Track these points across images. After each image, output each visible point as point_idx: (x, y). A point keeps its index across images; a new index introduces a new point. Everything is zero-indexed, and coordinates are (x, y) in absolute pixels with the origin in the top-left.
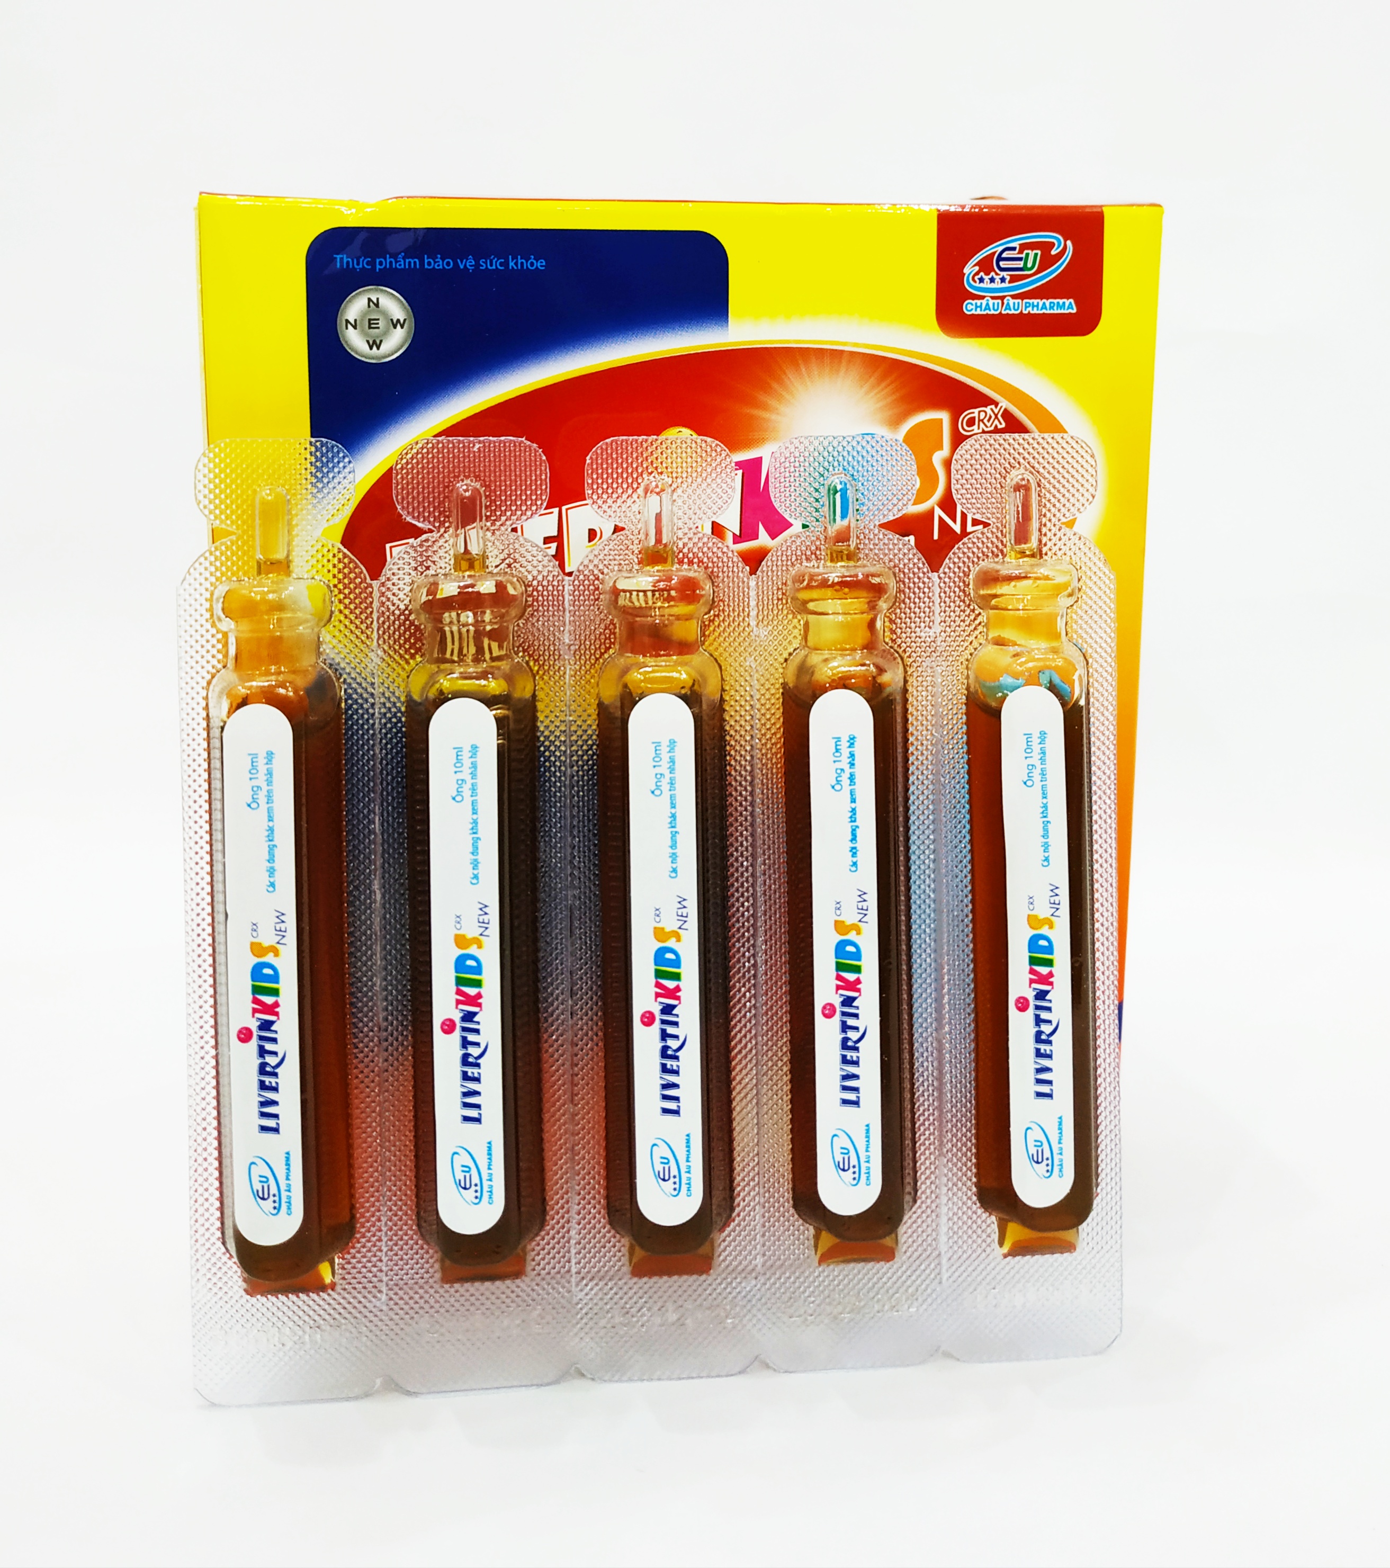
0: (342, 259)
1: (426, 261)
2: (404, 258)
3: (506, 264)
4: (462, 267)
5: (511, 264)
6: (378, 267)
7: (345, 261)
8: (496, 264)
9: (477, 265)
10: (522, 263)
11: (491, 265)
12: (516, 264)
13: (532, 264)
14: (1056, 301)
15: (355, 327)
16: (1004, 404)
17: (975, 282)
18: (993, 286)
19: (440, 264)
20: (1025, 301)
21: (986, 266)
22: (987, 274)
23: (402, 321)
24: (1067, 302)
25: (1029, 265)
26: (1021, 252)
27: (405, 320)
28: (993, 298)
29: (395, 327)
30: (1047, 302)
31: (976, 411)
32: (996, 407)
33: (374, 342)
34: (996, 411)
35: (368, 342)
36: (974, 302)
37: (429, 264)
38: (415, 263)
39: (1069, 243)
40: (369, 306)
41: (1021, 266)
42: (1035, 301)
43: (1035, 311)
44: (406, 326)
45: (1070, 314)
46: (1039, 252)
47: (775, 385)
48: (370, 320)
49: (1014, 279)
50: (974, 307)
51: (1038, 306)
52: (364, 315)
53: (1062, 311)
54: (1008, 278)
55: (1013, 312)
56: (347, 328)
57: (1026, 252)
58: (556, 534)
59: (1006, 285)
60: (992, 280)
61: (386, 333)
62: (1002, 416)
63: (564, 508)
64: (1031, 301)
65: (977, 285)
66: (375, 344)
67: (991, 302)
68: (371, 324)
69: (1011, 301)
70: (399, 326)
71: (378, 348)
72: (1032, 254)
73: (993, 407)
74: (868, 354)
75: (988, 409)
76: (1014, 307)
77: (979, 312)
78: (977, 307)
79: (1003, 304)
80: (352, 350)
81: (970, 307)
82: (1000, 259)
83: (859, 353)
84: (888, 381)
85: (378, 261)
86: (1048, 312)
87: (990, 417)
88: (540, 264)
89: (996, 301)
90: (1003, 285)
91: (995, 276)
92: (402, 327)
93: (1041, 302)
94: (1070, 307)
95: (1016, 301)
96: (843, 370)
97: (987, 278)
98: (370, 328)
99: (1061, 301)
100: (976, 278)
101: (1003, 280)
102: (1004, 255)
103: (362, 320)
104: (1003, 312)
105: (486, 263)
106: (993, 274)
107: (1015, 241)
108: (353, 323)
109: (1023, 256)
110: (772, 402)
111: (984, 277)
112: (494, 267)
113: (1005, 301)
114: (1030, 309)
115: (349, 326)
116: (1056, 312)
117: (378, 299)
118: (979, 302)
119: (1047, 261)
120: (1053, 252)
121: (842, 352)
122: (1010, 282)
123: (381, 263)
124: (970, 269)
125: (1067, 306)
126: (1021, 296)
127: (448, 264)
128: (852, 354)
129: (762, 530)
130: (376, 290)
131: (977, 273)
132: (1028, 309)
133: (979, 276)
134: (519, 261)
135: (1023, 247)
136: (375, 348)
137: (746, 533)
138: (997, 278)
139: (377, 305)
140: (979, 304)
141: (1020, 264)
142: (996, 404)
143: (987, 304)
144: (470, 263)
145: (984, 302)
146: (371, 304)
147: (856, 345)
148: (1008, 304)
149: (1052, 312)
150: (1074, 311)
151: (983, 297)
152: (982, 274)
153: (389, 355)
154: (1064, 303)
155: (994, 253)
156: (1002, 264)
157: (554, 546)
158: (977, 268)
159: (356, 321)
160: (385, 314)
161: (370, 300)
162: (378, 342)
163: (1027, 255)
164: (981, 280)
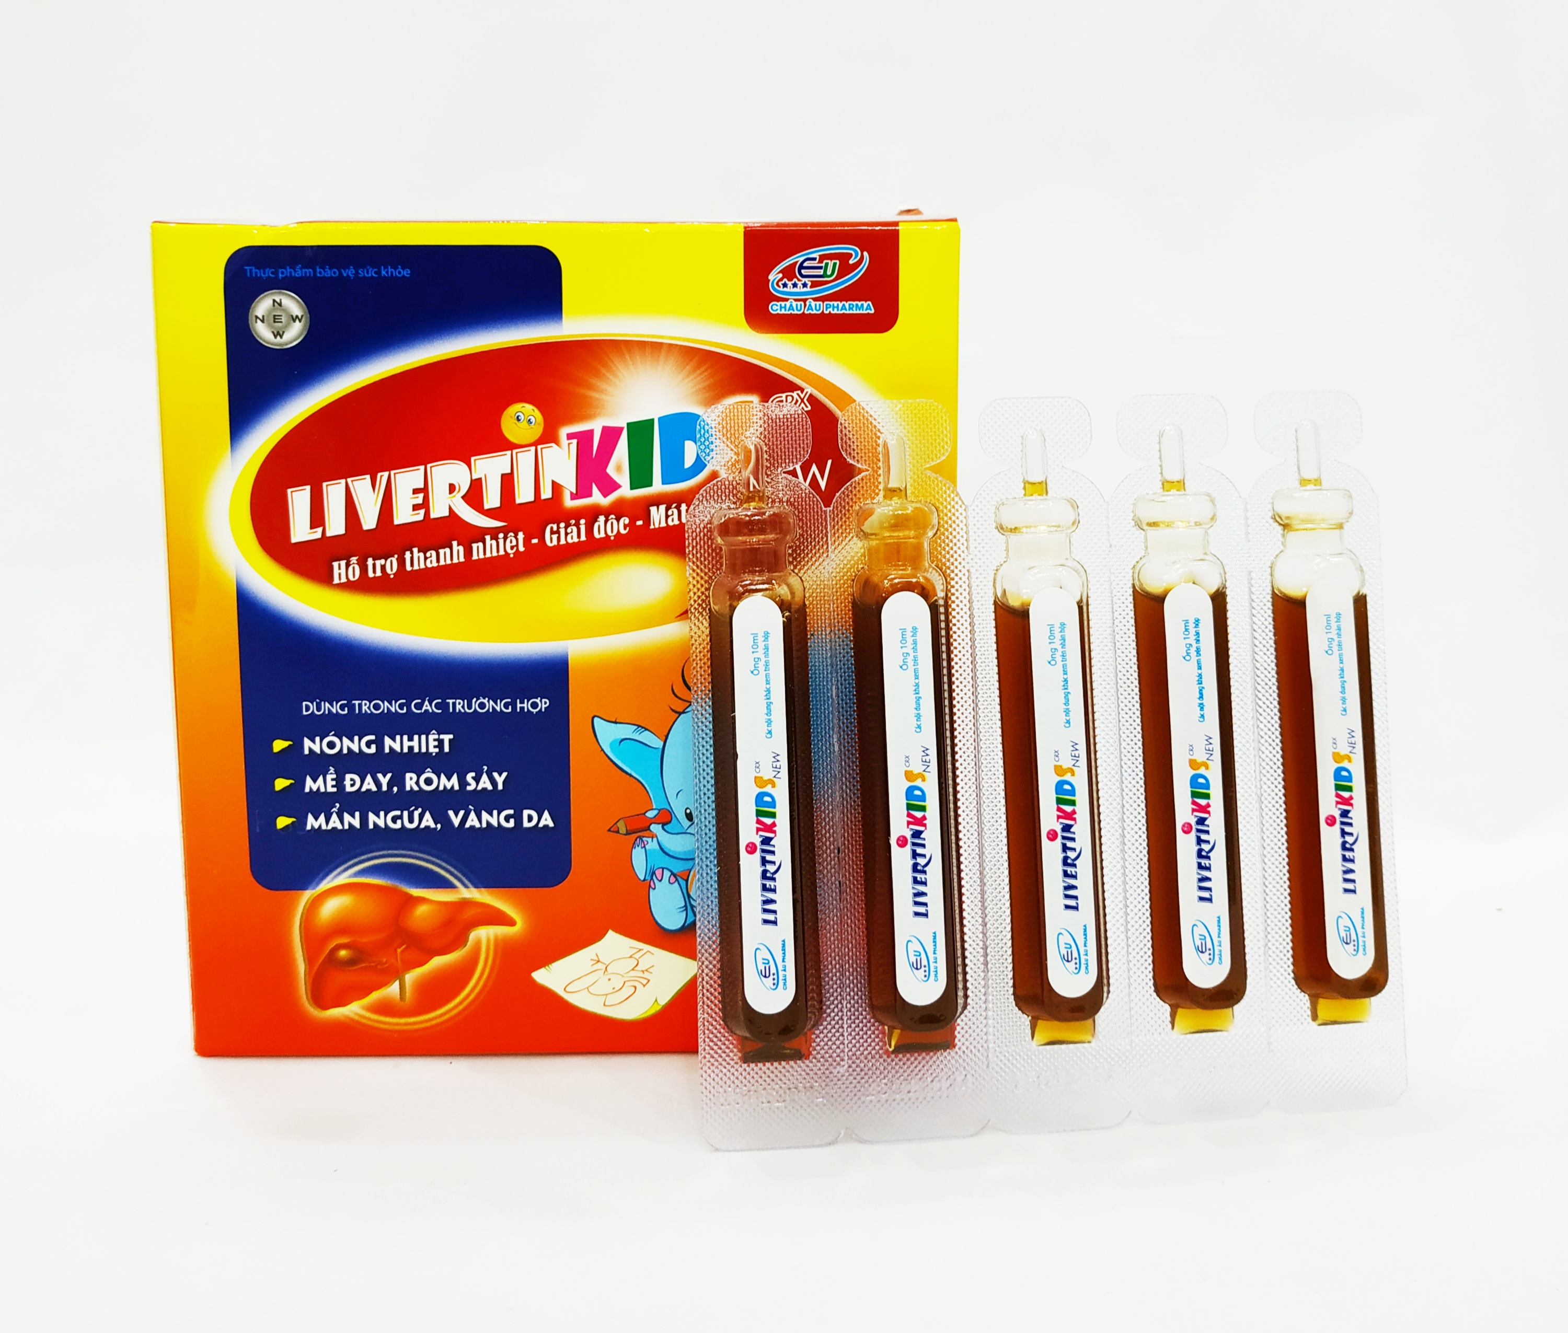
0: (251, 270)
1: (318, 270)
2: (301, 269)
3: (378, 273)
4: (345, 275)
5: (383, 273)
6: (280, 275)
7: (254, 270)
8: (371, 273)
9: (357, 273)
10: (392, 272)
11: (368, 273)
12: (387, 272)
13: (400, 273)
14: (854, 303)
15: (263, 321)
16: (809, 390)
17: (779, 287)
18: (795, 290)
19: (328, 273)
20: (825, 303)
21: (788, 273)
22: (790, 280)
23: (300, 317)
24: (865, 304)
25: (829, 273)
26: (821, 261)
27: (302, 316)
28: (796, 300)
29: (294, 321)
30: (847, 305)
31: (784, 395)
32: (802, 392)
33: (278, 333)
34: (802, 396)
35: (273, 332)
36: (779, 304)
37: (320, 273)
38: (310, 272)
39: (865, 254)
40: (274, 305)
41: (822, 273)
42: (836, 303)
43: (835, 311)
44: (303, 320)
45: (868, 314)
46: (838, 262)
47: (603, 370)
48: (275, 316)
49: (814, 285)
50: (779, 308)
51: (838, 307)
52: (270, 312)
53: (861, 312)
54: (809, 284)
55: (815, 312)
56: (256, 322)
57: (825, 261)
58: (421, 486)
59: (808, 289)
60: (795, 285)
61: (287, 326)
62: (807, 400)
63: (429, 466)
64: (831, 303)
65: (781, 289)
66: (278, 334)
67: (794, 304)
68: (276, 319)
69: (813, 303)
70: (297, 321)
71: (281, 337)
72: (831, 263)
73: (799, 392)
74: (681, 346)
75: (795, 394)
76: (815, 308)
77: (783, 312)
78: (781, 308)
79: (805, 305)
80: (261, 338)
81: (775, 308)
82: (801, 267)
83: (676, 345)
84: (703, 369)
85: (280, 270)
86: (848, 312)
87: (797, 401)
88: (406, 273)
89: (799, 303)
90: (805, 290)
91: (797, 282)
92: (300, 321)
93: (841, 305)
94: (868, 308)
95: (818, 303)
96: (662, 357)
97: (790, 284)
98: (275, 322)
99: (860, 303)
100: (780, 283)
101: (805, 285)
102: (805, 264)
103: (268, 316)
104: (806, 312)
105: (363, 272)
106: (795, 280)
107: (815, 253)
108: (261, 318)
109: (823, 265)
110: (603, 385)
111: (787, 282)
112: (370, 275)
113: (807, 303)
114: (831, 310)
115: (258, 321)
116: (855, 312)
117: (281, 300)
118: (783, 304)
119: (845, 269)
120: (851, 262)
121: (661, 344)
122: (811, 287)
123: (282, 273)
124: (774, 276)
125: (865, 307)
126: (822, 299)
127: (335, 273)
128: (670, 345)
129: (595, 489)
130: (280, 293)
131: (781, 280)
132: (829, 310)
133: (783, 282)
134: (390, 270)
135: (822, 257)
136: (278, 337)
137: (582, 491)
138: (800, 284)
139: (280, 304)
140: (783, 305)
141: (821, 272)
142: (802, 390)
143: (791, 305)
144: (350, 272)
145: (788, 304)
146: (276, 304)
147: (672, 338)
148: (810, 305)
149: (851, 312)
150: (873, 311)
151: (787, 300)
152: (785, 280)
153: (291, 342)
154: (862, 305)
155: (796, 263)
156: (803, 272)
157: (421, 496)
158: (781, 275)
159: (263, 316)
160: (286, 311)
161: (274, 301)
162: (281, 333)
163: (827, 264)
164: (785, 285)
